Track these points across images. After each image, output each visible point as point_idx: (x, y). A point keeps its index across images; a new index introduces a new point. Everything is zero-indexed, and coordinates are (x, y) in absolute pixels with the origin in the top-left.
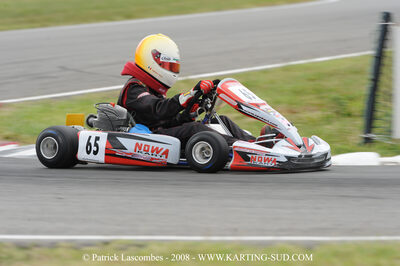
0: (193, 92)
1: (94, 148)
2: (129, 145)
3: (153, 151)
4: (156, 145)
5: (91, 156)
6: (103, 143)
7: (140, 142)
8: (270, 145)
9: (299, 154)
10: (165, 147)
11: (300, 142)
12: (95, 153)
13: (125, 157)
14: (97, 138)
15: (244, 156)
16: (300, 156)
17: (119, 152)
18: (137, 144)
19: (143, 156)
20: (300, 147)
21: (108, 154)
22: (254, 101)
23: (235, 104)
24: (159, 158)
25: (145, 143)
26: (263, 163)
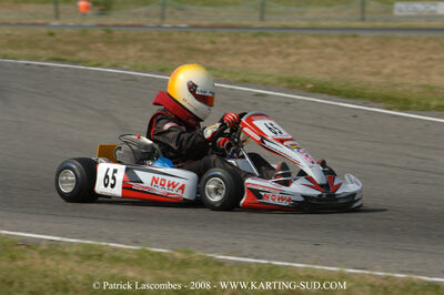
0: (218, 125)
1: (112, 181)
2: (145, 177)
3: (169, 186)
4: (172, 179)
5: (108, 191)
6: (120, 176)
7: (156, 176)
8: (287, 183)
9: (319, 193)
10: (181, 182)
11: (325, 182)
12: (113, 186)
13: (142, 191)
14: (115, 171)
15: (256, 193)
16: (319, 196)
17: (135, 186)
18: (154, 178)
19: (159, 190)
20: (322, 186)
21: (126, 187)
22: (279, 136)
23: (259, 139)
24: (175, 193)
25: (161, 177)
26: (276, 202)
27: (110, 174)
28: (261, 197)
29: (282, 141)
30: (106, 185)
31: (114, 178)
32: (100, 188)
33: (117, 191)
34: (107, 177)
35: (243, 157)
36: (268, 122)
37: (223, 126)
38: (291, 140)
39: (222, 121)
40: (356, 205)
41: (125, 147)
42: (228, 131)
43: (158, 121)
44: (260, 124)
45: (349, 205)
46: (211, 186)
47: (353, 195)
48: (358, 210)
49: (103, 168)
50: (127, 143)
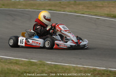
0: (50, 27)
1: (22, 42)
3: (36, 43)
4: (37, 41)
5: (21, 44)
6: (24, 41)
7: (33, 40)
8: (66, 42)
9: (75, 44)
10: (39, 42)
11: (77, 41)
12: (22, 43)
13: (30, 45)
14: (23, 39)
15: (58, 45)
17: (28, 43)
18: (33, 41)
19: (34, 44)
20: (76, 43)
21: (26, 44)
22: (65, 30)
23: (60, 30)
24: (38, 45)
25: (34, 41)
26: (63, 47)
27: (22, 40)
28: (59, 46)
29: (66, 31)
30: (21, 43)
31: (23, 41)
32: (19, 44)
33: (24, 45)
34: (21, 41)
35: (57, 35)
36: (63, 26)
37: (52, 27)
38: (69, 30)
39: (51, 26)
40: (86, 47)
41: (27, 33)
42: (53, 28)
43: (36, 26)
44: (60, 26)
45: (83, 48)
46: (47, 43)
47: (85, 45)
48: (87, 49)
49: (20, 39)
50: (27, 32)
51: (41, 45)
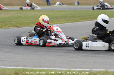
2: (30, 40)
4: (35, 40)
6: (25, 40)
9: (64, 43)
11: (66, 40)
12: (24, 42)
14: (24, 39)
15: (49, 43)
17: (28, 42)
19: (32, 43)
20: (65, 41)
21: (26, 42)
22: (58, 31)
23: (53, 31)
24: (35, 43)
26: (53, 45)
29: (58, 32)
32: (22, 42)
33: (25, 43)
34: (23, 40)
36: (56, 28)
44: (54, 28)
49: (22, 38)
51: (38, 43)
